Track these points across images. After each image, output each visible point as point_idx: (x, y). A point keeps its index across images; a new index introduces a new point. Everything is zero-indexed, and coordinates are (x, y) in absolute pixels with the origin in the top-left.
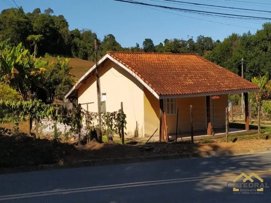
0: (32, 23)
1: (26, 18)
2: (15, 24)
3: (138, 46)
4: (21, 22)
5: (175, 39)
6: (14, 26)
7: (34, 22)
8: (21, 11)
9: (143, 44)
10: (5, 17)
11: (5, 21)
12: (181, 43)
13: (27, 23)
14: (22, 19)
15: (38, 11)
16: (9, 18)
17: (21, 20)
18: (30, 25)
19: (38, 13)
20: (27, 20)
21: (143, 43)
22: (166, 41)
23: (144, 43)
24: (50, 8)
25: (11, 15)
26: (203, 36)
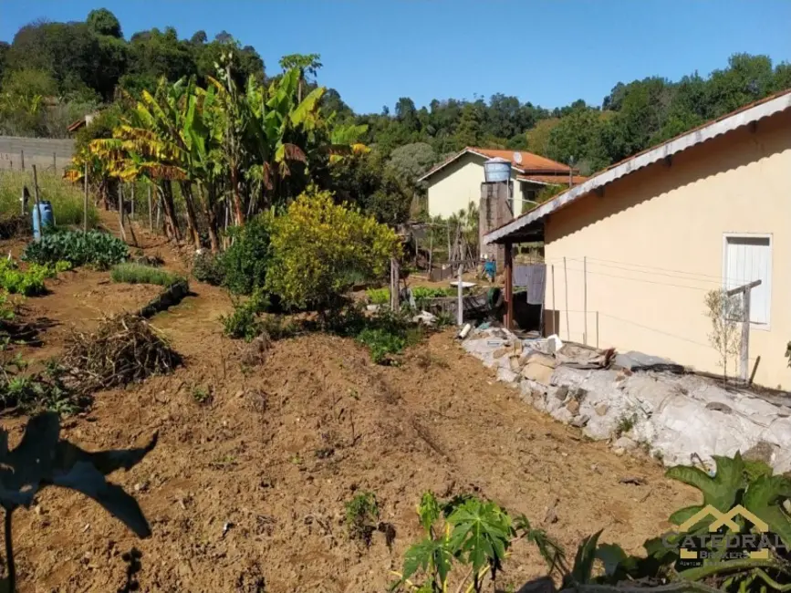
0: (195, 61)
1: (182, 49)
2: (162, 59)
3: (387, 112)
4: (175, 57)
5: (450, 100)
6: (161, 65)
7: (198, 58)
8: (172, 34)
9: (396, 108)
10: (143, 46)
11: (143, 55)
12: (462, 107)
13: (186, 59)
14: (176, 51)
15: (201, 36)
16: (150, 48)
17: (173, 54)
18: (192, 63)
19: (202, 41)
20: (185, 53)
21: (395, 106)
22: (434, 103)
23: (398, 106)
24: (224, 32)
25: (153, 43)
26: (503, 95)
